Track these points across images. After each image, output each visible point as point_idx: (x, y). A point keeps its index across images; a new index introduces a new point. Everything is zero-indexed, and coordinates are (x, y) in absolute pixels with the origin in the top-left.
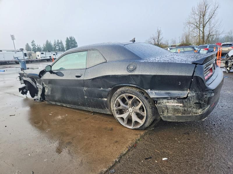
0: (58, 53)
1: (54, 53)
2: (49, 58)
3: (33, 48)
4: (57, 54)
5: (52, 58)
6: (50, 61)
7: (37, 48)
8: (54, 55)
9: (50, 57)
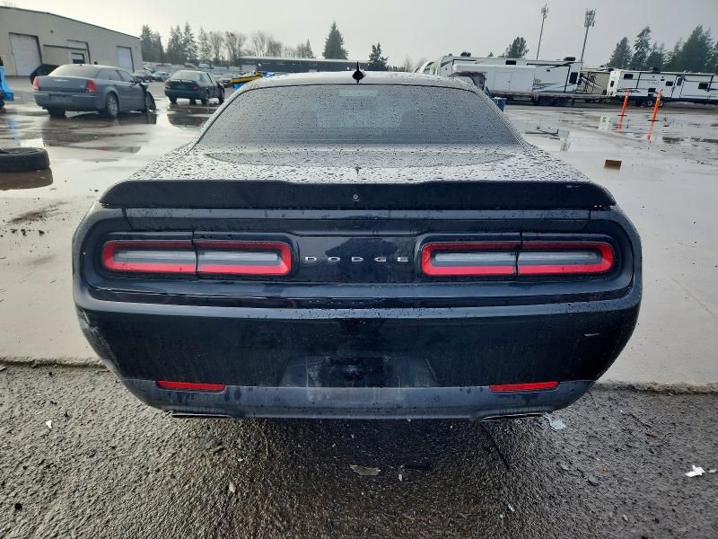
0: (687, 78)
1: (673, 79)
2: (645, 94)
3: (635, 55)
4: (679, 84)
5: (655, 95)
6: (647, 106)
7: (649, 54)
8: (669, 84)
9: (652, 90)
